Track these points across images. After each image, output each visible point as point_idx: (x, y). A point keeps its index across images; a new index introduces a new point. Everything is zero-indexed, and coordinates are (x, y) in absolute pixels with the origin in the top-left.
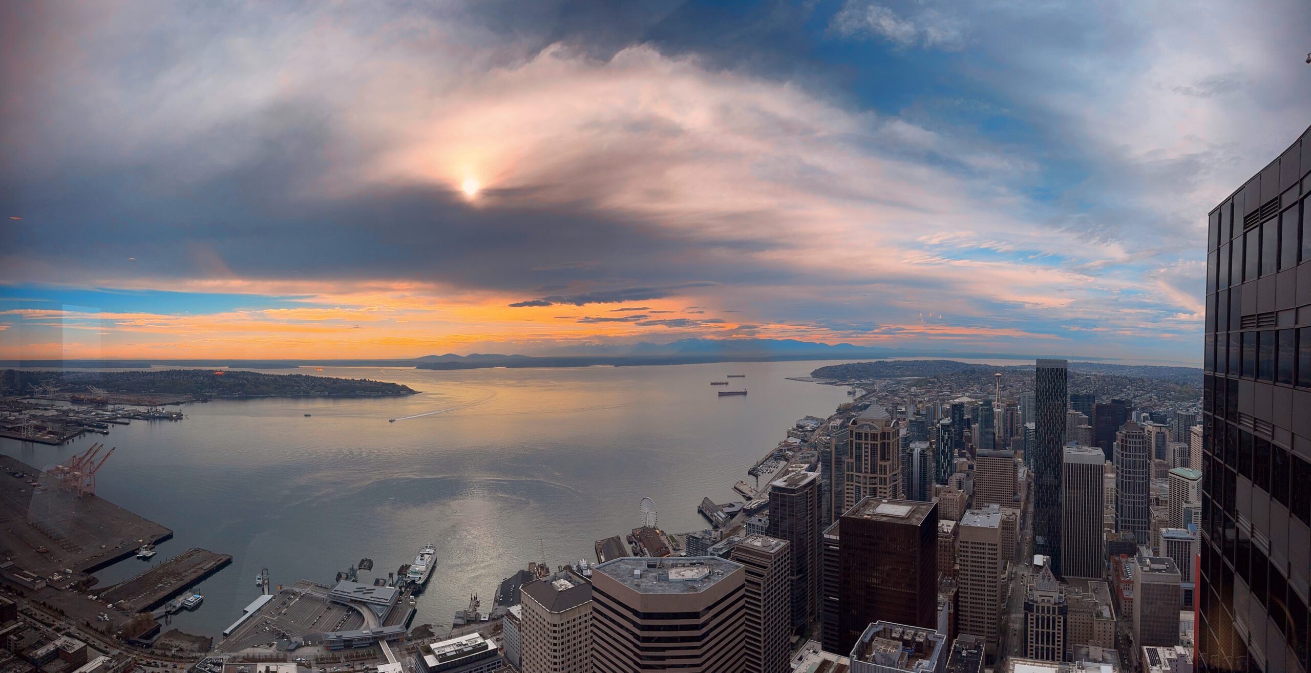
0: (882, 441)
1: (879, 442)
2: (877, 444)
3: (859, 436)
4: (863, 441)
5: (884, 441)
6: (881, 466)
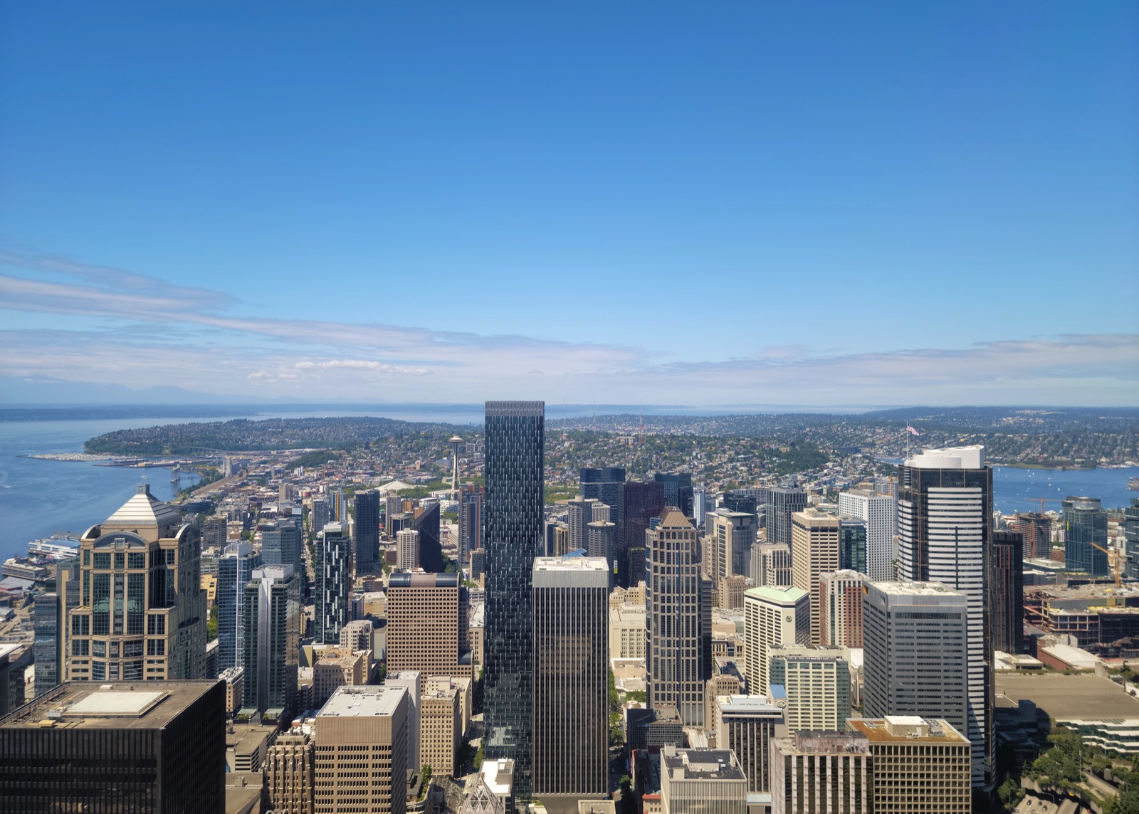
0: (154, 568)
1: (147, 570)
2: (142, 575)
3: (102, 560)
4: (111, 571)
6: (151, 618)
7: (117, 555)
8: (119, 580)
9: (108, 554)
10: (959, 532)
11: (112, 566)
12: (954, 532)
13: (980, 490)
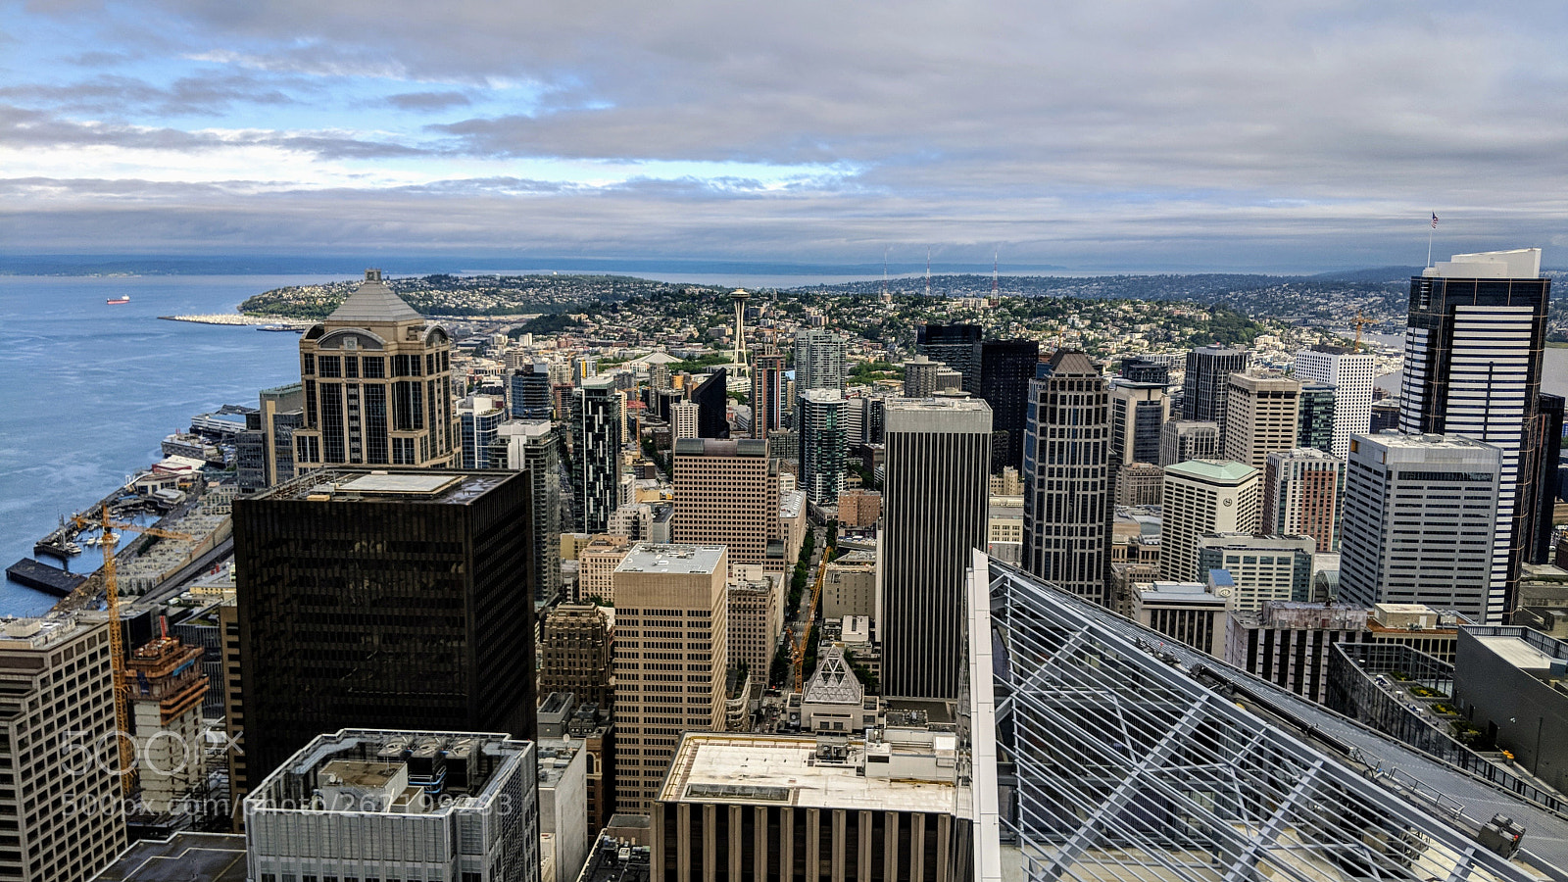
0: (396, 379)
1: (389, 380)
2: (382, 386)
3: (330, 366)
4: (343, 380)
5: (405, 379)
6: (397, 442)
7: (348, 358)
8: (352, 391)
9: (337, 358)
10: (1495, 369)
11: (343, 374)
12: (1487, 369)
13: (1531, 309)
